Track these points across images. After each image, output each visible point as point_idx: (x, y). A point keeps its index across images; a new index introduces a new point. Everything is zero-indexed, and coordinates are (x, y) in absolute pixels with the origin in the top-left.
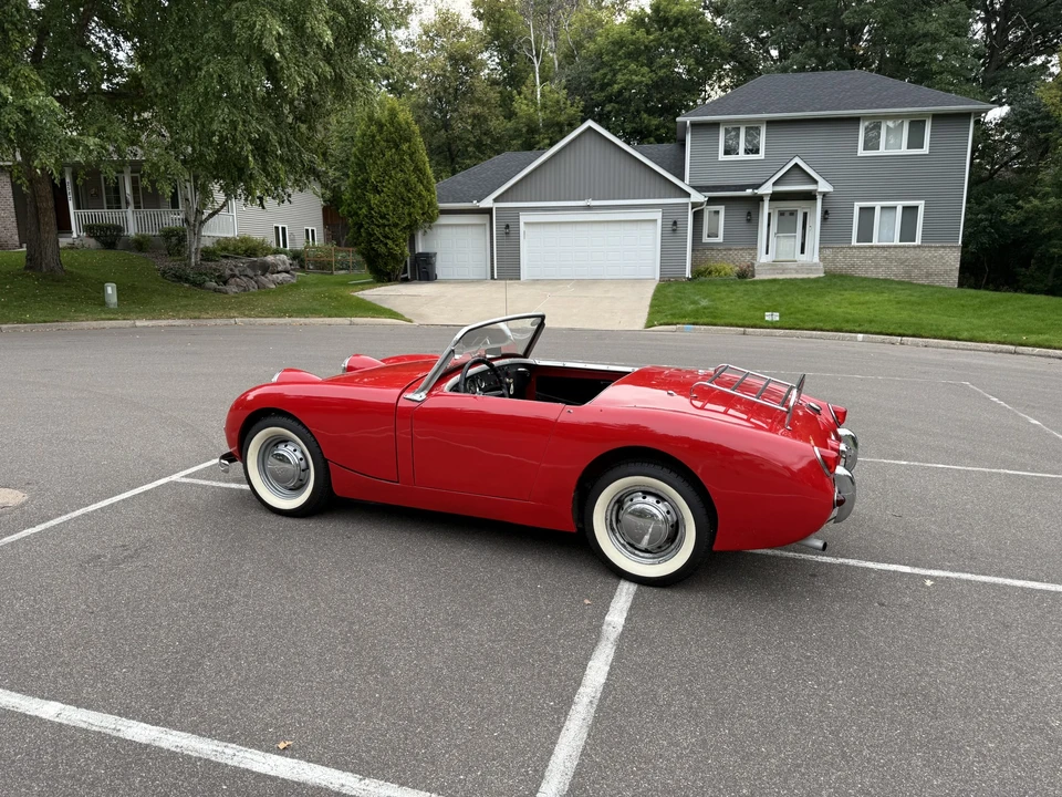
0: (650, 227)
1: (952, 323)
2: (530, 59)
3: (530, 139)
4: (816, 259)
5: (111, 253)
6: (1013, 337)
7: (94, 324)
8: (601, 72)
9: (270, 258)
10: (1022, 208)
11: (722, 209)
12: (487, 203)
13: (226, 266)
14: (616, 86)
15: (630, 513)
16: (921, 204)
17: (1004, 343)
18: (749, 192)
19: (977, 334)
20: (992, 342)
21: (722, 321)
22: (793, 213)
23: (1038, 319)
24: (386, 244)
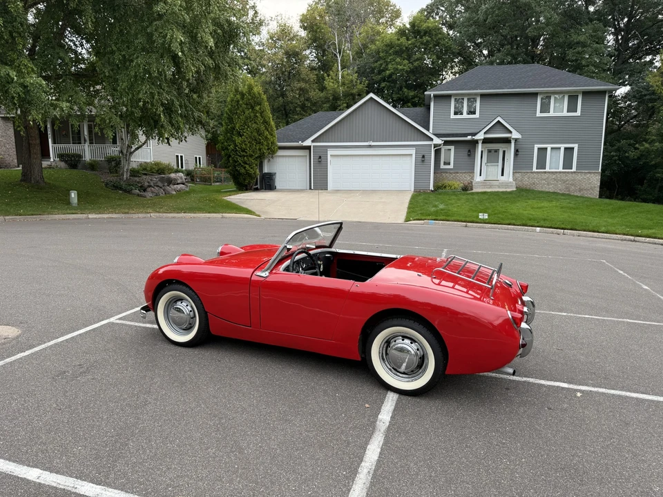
0: (408, 158)
1: (594, 221)
2: (335, 55)
3: (335, 104)
4: (511, 180)
5: (75, 172)
6: (633, 231)
7: (63, 216)
8: (379, 63)
9: (173, 175)
10: (638, 149)
11: (452, 148)
12: (308, 143)
13: (145, 180)
14: (388, 72)
15: (395, 349)
16: (576, 146)
17: (627, 235)
18: (469, 138)
19: (611, 228)
20: (619, 234)
21: (453, 218)
22: (497, 151)
23: (648, 219)
24: (245, 167)
